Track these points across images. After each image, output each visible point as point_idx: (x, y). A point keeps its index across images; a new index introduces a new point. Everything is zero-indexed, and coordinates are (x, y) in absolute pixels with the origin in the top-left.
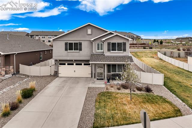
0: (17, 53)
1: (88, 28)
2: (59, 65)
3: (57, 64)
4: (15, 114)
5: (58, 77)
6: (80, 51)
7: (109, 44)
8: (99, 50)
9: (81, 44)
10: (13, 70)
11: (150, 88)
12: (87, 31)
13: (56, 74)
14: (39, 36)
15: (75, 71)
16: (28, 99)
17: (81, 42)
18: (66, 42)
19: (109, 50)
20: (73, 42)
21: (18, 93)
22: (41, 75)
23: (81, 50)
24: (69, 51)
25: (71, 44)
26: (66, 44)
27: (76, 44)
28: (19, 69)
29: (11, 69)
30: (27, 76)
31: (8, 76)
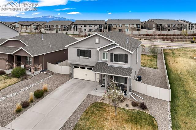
0: (44, 54)
1: (96, 38)
2: (74, 68)
3: (72, 67)
4: (24, 111)
5: (73, 78)
6: (90, 58)
7: (112, 55)
8: (105, 58)
9: (90, 51)
10: (41, 68)
11: (146, 105)
12: (95, 41)
13: (71, 75)
14: (82, 25)
15: (86, 74)
16: (38, 100)
17: (90, 49)
18: (78, 49)
19: (112, 60)
20: (84, 49)
21: (32, 94)
22: (63, 73)
23: (90, 56)
24: (80, 57)
25: (82, 51)
26: (78, 50)
27: (86, 51)
28: (47, 66)
29: (40, 67)
30: (52, 73)
31: (37, 73)
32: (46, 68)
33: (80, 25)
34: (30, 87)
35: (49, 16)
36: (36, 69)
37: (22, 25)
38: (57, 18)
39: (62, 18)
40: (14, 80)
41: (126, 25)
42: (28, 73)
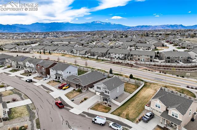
3: (96, 91)
4: (82, 103)
5: (96, 94)
16: (85, 100)
17: (100, 87)
18: (97, 86)
19: (105, 92)
21: (83, 99)
24: (98, 89)
29: (86, 89)
30: (90, 91)
31: (85, 91)
32: (88, 89)
33: (112, 53)
34: (83, 96)
35: (97, 21)
36: (85, 90)
37: (77, 50)
38: (104, 23)
39: (108, 23)
40: (78, 93)
41: (142, 56)
42: (82, 91)
